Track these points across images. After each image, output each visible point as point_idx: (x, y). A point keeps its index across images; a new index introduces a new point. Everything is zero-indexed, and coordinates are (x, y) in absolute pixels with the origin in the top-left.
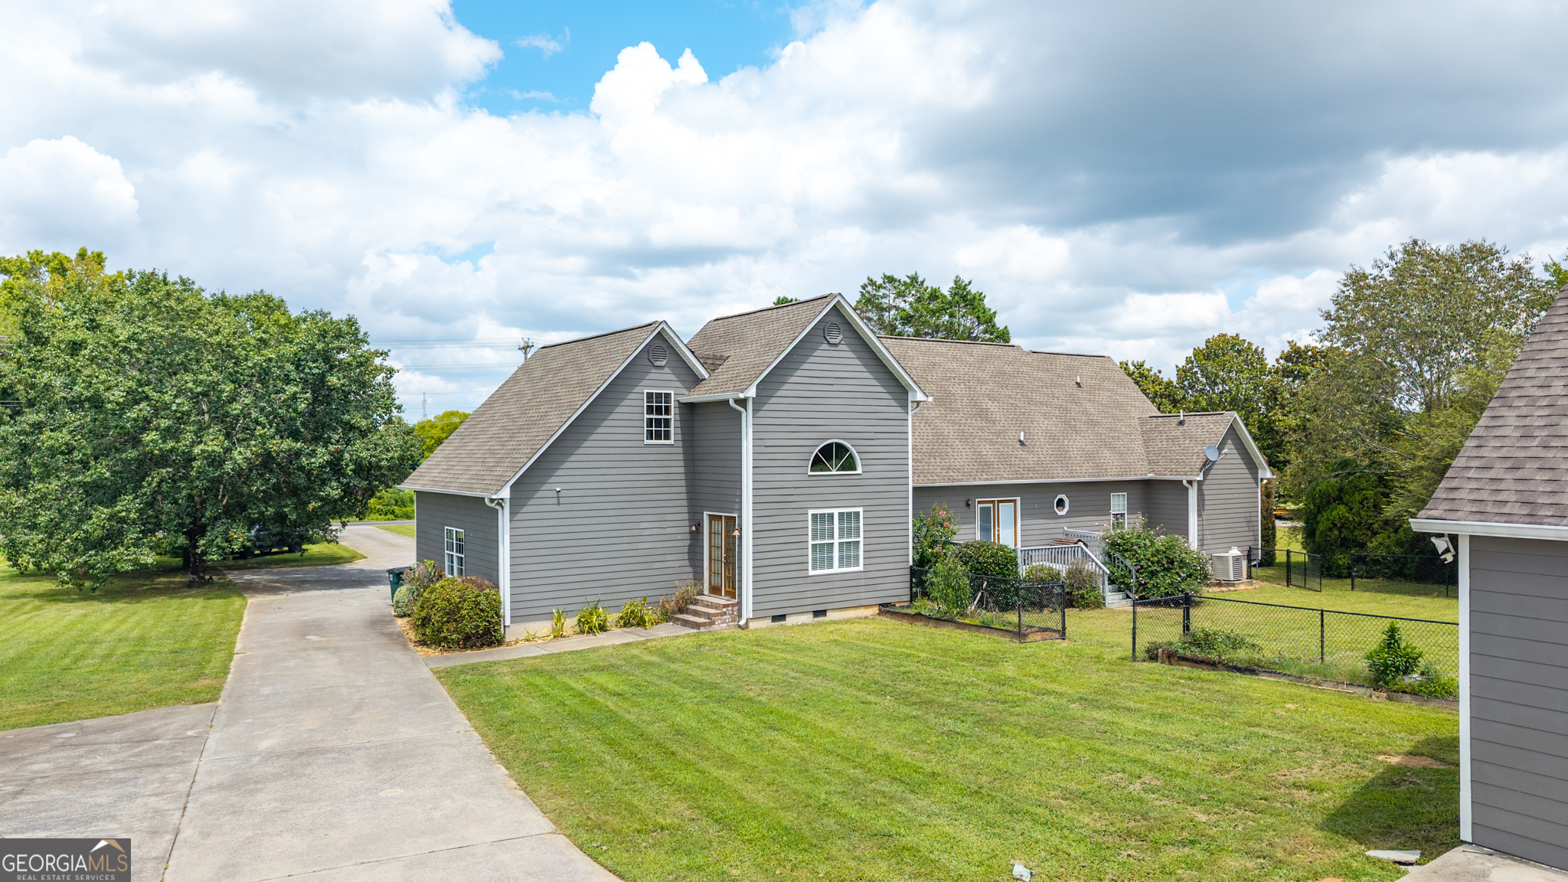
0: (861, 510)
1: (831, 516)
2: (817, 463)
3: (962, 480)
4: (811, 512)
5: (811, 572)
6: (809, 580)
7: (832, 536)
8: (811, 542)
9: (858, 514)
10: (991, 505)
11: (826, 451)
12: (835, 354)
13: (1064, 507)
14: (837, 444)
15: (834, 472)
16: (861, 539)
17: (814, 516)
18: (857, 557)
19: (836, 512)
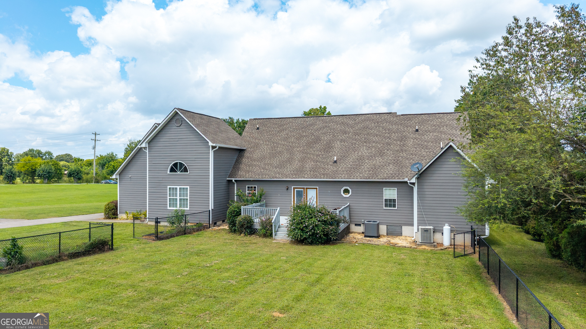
0: (188, 187)
1: (176, 188)
2: (172, 170)
3: (280, 178)
4: (168, 187)
5: (168, 208)
6: (168, 211)
7: (176, 196)
8: (168, 198)
9: (187, 188)
10: (303, 190)
11: (175, 165)
12: (179, 130)
13: (349, 193)
14: (179, 162)
15: (179, 173)
16: (188, 198)
17: (170, 188)
18: (187, 204)
19: (178, 187)
